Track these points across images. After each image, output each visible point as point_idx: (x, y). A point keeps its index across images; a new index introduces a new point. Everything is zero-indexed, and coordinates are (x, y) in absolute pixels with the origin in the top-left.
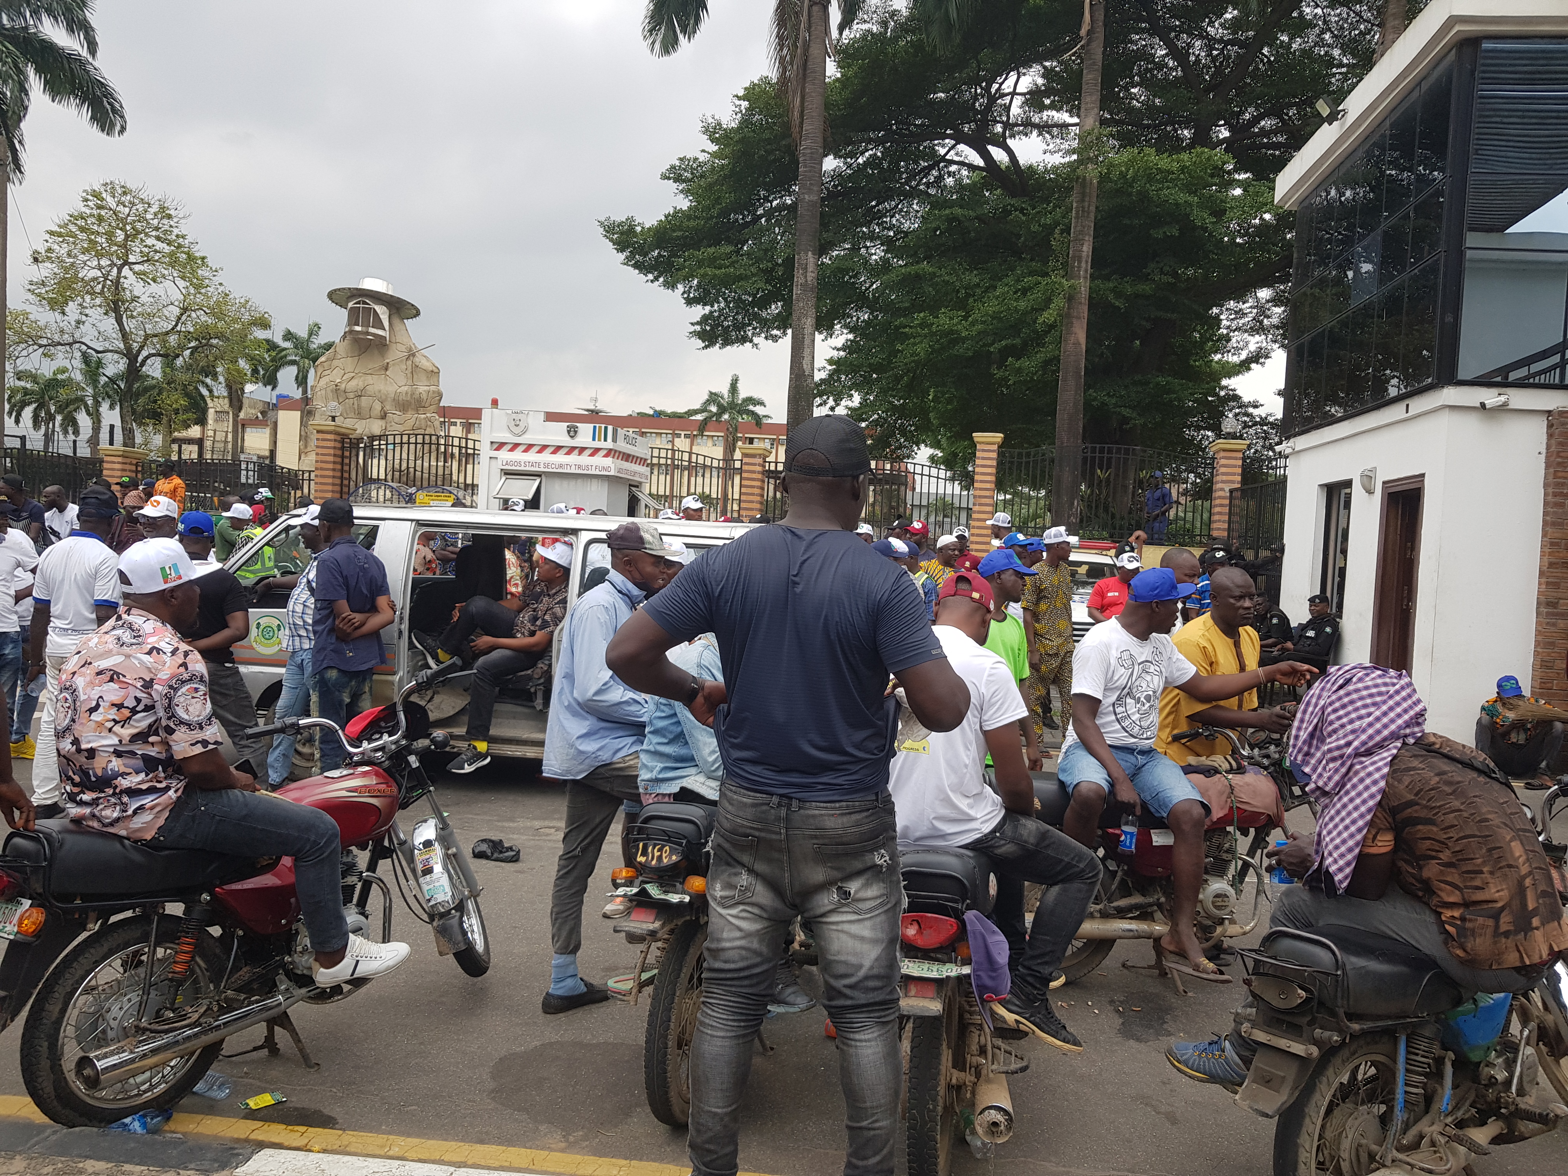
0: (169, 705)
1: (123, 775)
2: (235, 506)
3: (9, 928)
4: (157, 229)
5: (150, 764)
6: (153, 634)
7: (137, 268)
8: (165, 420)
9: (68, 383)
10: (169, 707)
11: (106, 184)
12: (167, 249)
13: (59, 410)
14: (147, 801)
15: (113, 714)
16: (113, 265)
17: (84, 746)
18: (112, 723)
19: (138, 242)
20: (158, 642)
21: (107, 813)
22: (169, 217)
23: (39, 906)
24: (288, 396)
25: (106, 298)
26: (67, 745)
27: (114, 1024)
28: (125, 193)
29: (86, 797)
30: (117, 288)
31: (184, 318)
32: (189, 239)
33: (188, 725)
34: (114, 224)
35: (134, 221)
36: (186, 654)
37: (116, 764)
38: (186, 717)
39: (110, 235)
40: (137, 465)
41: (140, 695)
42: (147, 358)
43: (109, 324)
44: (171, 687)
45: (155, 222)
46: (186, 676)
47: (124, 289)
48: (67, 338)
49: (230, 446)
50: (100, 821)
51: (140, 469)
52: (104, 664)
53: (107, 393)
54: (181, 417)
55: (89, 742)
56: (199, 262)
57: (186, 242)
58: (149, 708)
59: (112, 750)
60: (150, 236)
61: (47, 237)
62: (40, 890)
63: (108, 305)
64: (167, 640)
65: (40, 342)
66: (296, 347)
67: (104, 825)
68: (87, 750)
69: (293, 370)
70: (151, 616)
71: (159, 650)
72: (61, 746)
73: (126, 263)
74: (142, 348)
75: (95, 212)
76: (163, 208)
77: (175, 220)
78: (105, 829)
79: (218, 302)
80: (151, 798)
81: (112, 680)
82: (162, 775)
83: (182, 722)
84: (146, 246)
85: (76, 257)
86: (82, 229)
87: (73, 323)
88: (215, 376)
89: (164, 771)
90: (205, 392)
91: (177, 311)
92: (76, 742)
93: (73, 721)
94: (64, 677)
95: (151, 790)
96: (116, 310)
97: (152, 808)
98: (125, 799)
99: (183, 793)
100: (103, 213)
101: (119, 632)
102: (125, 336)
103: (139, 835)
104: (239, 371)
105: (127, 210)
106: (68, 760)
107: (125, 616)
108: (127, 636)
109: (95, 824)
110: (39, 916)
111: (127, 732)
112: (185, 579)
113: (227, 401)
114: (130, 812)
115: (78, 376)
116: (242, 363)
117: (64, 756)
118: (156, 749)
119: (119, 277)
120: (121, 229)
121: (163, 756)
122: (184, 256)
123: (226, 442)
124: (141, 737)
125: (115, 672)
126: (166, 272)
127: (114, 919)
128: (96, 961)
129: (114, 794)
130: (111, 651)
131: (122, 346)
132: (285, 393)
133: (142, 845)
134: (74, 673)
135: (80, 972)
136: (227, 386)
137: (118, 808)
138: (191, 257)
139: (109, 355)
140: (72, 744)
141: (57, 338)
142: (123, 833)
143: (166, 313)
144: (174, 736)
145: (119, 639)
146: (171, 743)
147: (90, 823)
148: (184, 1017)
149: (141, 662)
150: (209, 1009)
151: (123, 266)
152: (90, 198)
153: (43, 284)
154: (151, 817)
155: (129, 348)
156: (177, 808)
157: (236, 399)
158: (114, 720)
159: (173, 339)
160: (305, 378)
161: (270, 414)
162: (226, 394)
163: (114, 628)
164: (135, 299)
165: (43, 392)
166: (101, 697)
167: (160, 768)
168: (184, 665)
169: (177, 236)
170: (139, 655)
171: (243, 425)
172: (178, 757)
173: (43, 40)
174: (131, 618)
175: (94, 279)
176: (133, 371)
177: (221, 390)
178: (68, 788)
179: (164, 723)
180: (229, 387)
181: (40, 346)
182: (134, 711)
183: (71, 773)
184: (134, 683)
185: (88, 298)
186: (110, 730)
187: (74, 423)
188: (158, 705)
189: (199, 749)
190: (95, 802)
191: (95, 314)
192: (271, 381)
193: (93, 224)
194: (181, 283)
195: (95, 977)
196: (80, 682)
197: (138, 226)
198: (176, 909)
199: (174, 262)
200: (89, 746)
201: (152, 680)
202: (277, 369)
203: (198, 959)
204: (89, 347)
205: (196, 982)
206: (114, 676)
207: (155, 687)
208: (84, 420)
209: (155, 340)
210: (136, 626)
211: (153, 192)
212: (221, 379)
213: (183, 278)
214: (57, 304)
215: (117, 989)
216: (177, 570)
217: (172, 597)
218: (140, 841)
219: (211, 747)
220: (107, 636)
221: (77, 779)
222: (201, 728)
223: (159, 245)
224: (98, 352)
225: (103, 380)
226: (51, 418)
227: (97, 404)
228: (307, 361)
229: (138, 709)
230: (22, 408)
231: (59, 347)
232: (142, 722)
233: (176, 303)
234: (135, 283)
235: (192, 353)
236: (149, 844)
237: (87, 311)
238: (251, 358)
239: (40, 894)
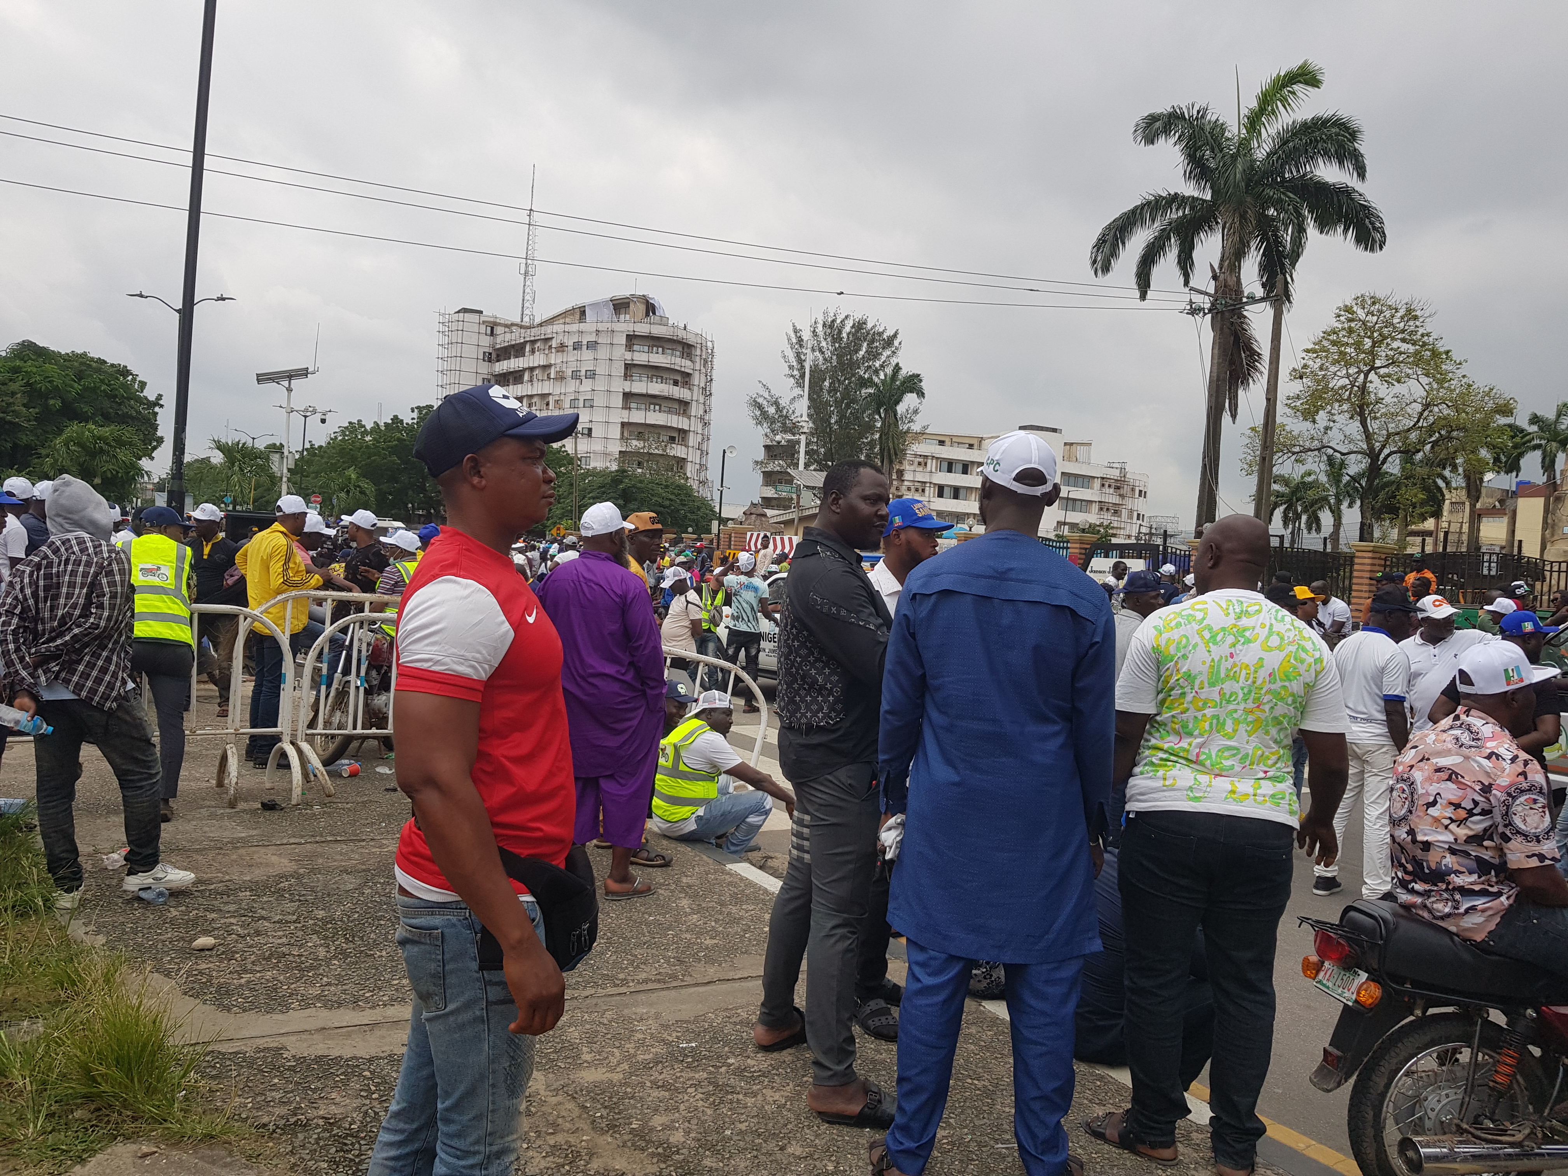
0: (1507, 813)
1: (1457, 872)
2: (1498, 600)
3: (1347, 994)
4: (1403, 331)
5: (1482, 867)
6: (1492, 738)
7: (1382, 371)
8: (1401, 514)
9: (1315, 485)
10: (1506, 814)
11: (1356, 299)
12: (1411, 349)
13: (1305, 510)
14: (1479, 902)
15: (1449, 812)
16: (1360, 372)
17: (1420, 838)
18: (1448, 821)
19: (1383, 346)
20: (1497, 747)
21: (1439, 906)
22: (1416, 318)
23: (1373, 980)
24: (1529, 483)
25: (1352, 404)
26: (1402, 834)
27: (1432, 1115)
28: (1374, 303)
29: (1418, 887)
30: (1363, 393)
31: (1426, 413)
32: (1434, 335)
33: (1525, 835)
34: (1362, 334)
35: (1381, 328)
36: (1526, 763)
37: (1449, 860)
38: (1523, 827)
39: (1358, 345)
40: (1385, 560)
41: (1478, 798)
42: (1389, 455)
43: (1354, 428)
44: (1509, 794)
45: (1402, 324)
46: (1525, 785)
47: (1369, 393)
48: (1316, 444)
49: (1465, 537)
50: (1430, 911)
51: (1388, 563)
52: (1443, 762)
53: (1348, 492)
54: (1418, 511)
55: (1425, 835)
56: (1444, 356)
57: (1431, 339)
58: (1484, 813)
59: (1447, 846)
60: (1396, 340)
61: (1304, 355)
62: (1376, 967)
63: (1355, 409)
64: (1506, 746)
65: (1294, 450)
66: (1541, 429)
67: (1435, 918)
68: (1423, 843)
69: (1538, 454)
70: (1491, 720)
71: (1498, 756)
72: (1397, 833)
73: (1373, 368)
74: (1384, 447)
75: (1346, 326)
76: (1409, 311)
77: (1421, 320)
78: (1435, 921)
79: (1461, 395)
80: (1483, 900)
81: (1449, 779)
82: (1494, 879)
83: (1518, 832)
84: (1391, 349)
85: (1327, 369)
86: (1334, 343)
87: (1322, 430)
88: (1454, 468)
89: (1496, 876)
90: (1441, 483)
91: (1419, 408)
92: (1411, 832)
93: (1410, 812)
94: (1400, 769)
95: (1484, 893)
96: (1361, 414)
97: (1483, 911)
98: (1458, 897)
99: (1515, 901)
100: (1353, 325)
101: (1457, 732)
102: (1368, 436)
103: (1468, 935)
104: (1479, 460)
105: (1375, 318)
106: (1402, 848)
107: (1463, 717)
108: (1465, 738)
109: (1426, 915)
110: (1374, 992)
111: (1462, 832)
112: (1526, 682)
113: (1464, 492)
114: (1462, 910)
115: (1323, 478)
116: (1484, 453)
117: (1399, 844)
118: (1490, 853)
119: (1365, 382)
120: (1369, 337)
121: (1496, 861)
122: (1428, 353)
123: (1461, 533)
124: (1476, 839)
125: (1454, 772)
126: (1410, 371)
127: (1431, 1011)
128: (1418, 1048)
129: (1447, 890)
130: (1449, 750)
131: (1365, 447)
132: (1527, 479)
133: (1471, 944)
134: (1412, 767)
135: (1404, 1054)
136: (1465, 476)
137: (1450, 904)
138: (1435, 354)
139: (1352, 456)
140: (1408, 833)
141: (1307, 445)
142: (1453, 929)
143: (1409, 411)
144: (1510, 845)
145: (1457, 739)
146: (1507, 851)
147: (1421, 913)
148: (1504, 1132)
149: (1480, 765)
150: (1533, 1133)
151: (1369, 371)
152: (1342, 313)
153: (1298, 397)
154: (1481, 919)
155: (1371, 448)
156: (1508, 915)
157: (1474, 488)
158: (1450, 818)
159: (1413, 436)
160: (1553, 462)
161: (1509, 502)
162: (1464, 485)
163: (1451, 728)
164: (1379, 401)
165: (1293, 493)
166: (1438, 794)
167: (1493, 873)
168: (1524, 774)
169: (1422, 335)
170: (1478, 758)
171: (1479, 515)
172: (1512, 865)
173: (1318, 183)
174: (1470, 720)
175: (1343, 387)
176: (1375, 469)
177: (1458, 481)
178: (1400, 874)
179: (1501, 829)
180: (1467, 477)
181: (1294, 453)
182: (1471, 814)
183: (1403, 861)
184: (1473, 785)
185: (1336, 405)
186: (1446, 827)
187: (1317, 520)
188: (1496, 811)
189: (1534, 863)
190: (1427, 894)
191: (1342, 419)
192: (1513, 466)
193: (1344, 336)
194: (1424, 380)
195: (1415, 1062)
196: (1418, 775)
197: (1385, 331)
198: (1497, 1017)
199: (1417, 360)
200: (1425, 839)
201: (1490, 785)
202: (1521, 455)
203: (1518, 1077)
204: (1335, 451)
205: (1513, 1098)
206: (1452, 776)
207: (1494, 792)
208: (1326, 518)
209: (1397, 438)
210: (1474, 729)
211: (1400, 298)
212: (1461, 470)
213: (1427, 375)
214: (1309, 415)
215: (1433, 1079)
216: (1519, 673)
217: (1513, 700)
218: (1470, 940)
219: (1548, 862)
220: (1445, 735)
221: (1410, 867)
222: (1538, 841)
223: (1404, 347)
224: (1343, 454)
225: (1346, 479)
226: (1298, 517)
227: (1339, 502)
228: (1554, 444)
229: (1474, 811)
230: (1274, 509)
231: (1309, 453)
232: (1478, 824)
233: (1419, 400)
234: (1380, 386)
235: (1432, 447)
236: (1477, 945)
237: (1335, 418)
238: (1492, 447)
239: (1375, 970)
